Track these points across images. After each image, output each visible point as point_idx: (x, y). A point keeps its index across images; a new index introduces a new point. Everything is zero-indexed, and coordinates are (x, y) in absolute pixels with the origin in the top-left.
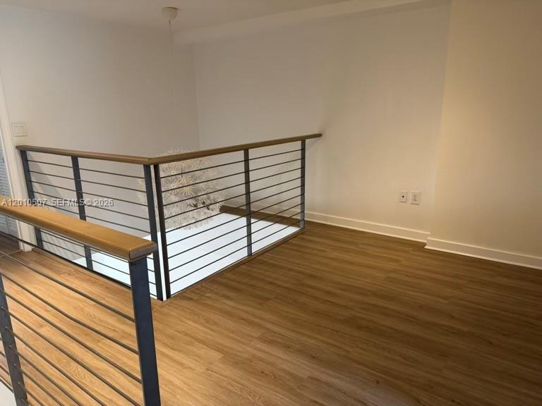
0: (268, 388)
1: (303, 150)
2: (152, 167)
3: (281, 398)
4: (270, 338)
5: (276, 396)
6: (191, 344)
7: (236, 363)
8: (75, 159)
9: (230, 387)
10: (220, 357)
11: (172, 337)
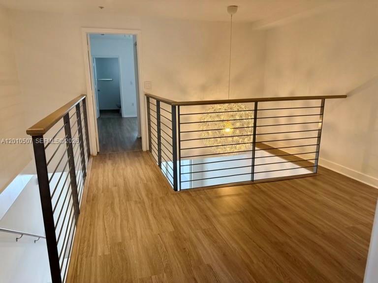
0: (178, 259)
1: (322, 107)
2: (177, 107)
3: (178, 267)
4: (211, 232)
5: (177, 264)
6: (165, 218)
7: (176, 238)
8: (158, 102)
9: (159, 248)
10: (171, 231)
11: (160, 211)
